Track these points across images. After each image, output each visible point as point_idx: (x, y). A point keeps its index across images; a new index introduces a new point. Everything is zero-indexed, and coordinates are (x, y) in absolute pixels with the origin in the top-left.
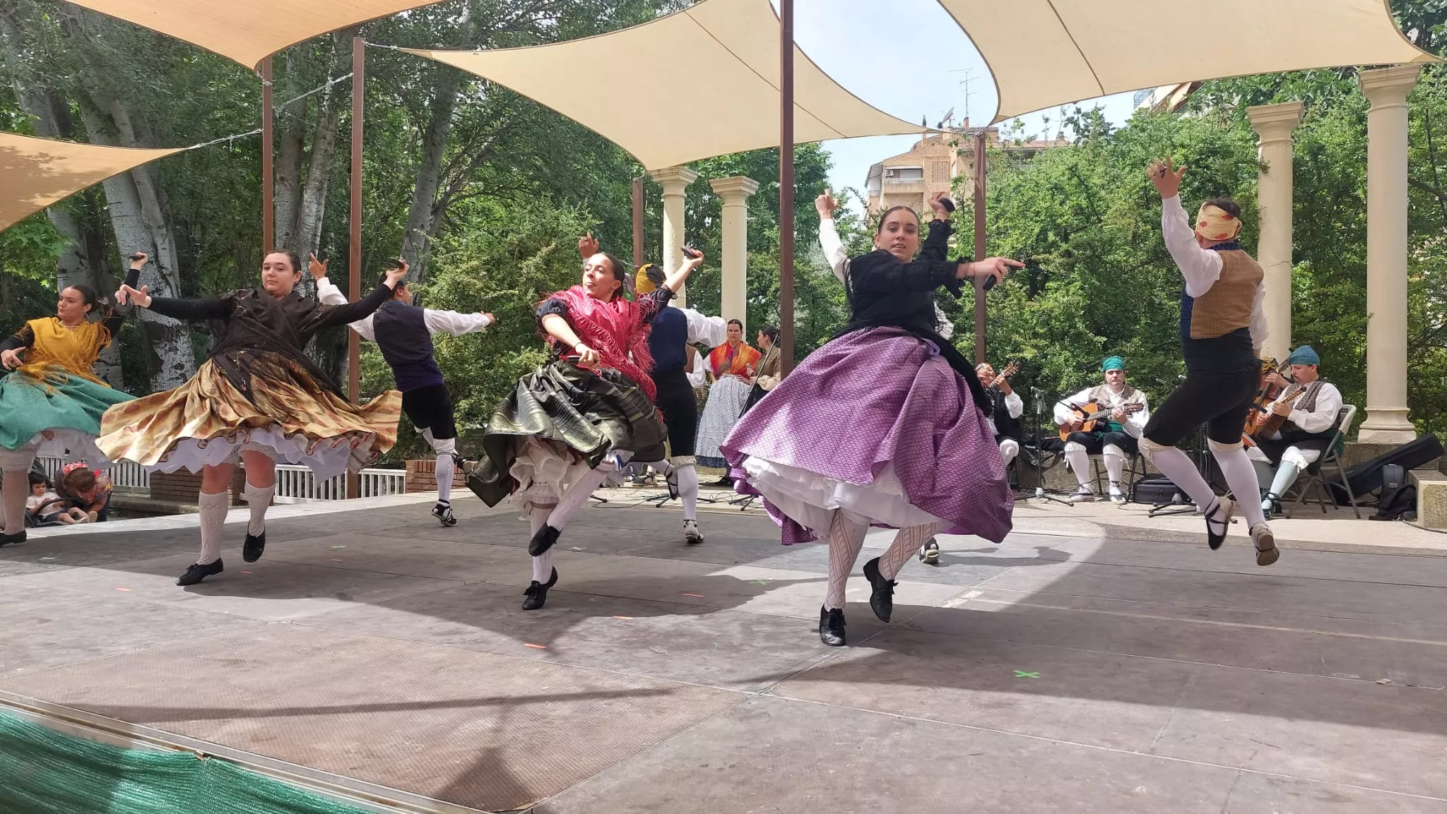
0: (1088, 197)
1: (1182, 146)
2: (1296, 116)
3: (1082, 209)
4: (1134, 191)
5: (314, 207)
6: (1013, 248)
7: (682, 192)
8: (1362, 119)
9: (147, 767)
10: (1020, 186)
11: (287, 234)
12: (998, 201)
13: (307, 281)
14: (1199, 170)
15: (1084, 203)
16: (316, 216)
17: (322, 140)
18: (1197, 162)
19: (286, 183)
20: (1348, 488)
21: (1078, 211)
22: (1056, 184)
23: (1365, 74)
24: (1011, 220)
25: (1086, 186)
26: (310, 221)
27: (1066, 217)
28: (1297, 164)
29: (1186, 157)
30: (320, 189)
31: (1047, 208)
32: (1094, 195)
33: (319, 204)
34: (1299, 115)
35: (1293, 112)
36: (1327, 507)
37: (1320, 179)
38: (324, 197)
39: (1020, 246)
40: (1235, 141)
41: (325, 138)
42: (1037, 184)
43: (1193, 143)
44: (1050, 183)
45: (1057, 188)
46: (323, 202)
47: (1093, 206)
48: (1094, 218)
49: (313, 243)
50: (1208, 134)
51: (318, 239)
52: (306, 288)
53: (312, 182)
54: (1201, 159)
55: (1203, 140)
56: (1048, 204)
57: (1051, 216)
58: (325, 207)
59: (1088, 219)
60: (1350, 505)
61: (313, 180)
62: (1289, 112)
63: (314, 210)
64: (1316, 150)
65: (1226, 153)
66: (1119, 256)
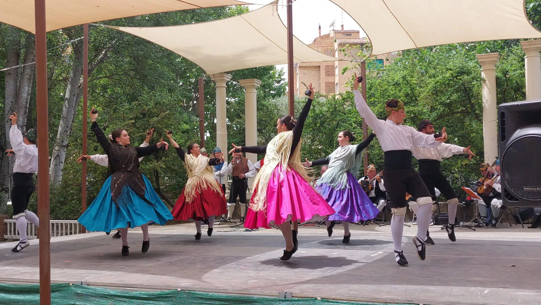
0: (411, 89)
1: (451, 70)
2: (496, 59)
3: (408, 94)
4: (431, 89)
5: (26, 88)
6: (378, 111)
7: (225, 85)
8: (523, 60)
9: (159, 296)
10: (381, 83)
11: (12, 102)
12: (370, 89)
13: (23, 126)
14: (457, 80)
15: (409, 92)
16: (28, 93)
17: (31, 54)
18: (456, 77)
19: (11, 76)
20: (519, 216)
21: (407, 95)
22: (397, 82)
23: (522, 43)
24: (377, 98)
25: (410, 84)
26: (25, 95)
27: (402, 98)
28: (497, 79)
29: (452, 74)
30: (29, 80)
31: (393, 94)
32: (414, 88)
33: (29, 86)
34: (497, 57)
35: (495, 57)
36: (512, 224)
37: (507, 85)
38: (31, 83)
39: (381, 110)
40: (472, 67)
41: (32, 53)
42: (388, 82)
43: (455, 68)
44: (394, 82)
45: (397, 84)
46: (31, 85)
47: (413, 93)
48: (414, 98)
49: (26, 107)
50: (461, 65)
51: (28, 105)
52: (22, 130)
53: (26, 76)
54: (458, 76)
55: (459, 67)
56: (394, 92)
57: (395, 97)
58: (32, 88)
59: (411, 98)
60: (520, 223)
61: (26, 74)
62: (493, 57)
63: (27, 90)
64: (505, 73)
65: (468, 73)
66: (426, 117)
